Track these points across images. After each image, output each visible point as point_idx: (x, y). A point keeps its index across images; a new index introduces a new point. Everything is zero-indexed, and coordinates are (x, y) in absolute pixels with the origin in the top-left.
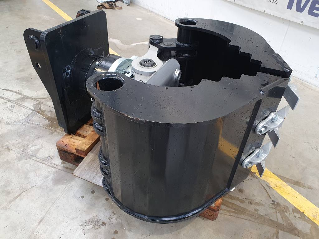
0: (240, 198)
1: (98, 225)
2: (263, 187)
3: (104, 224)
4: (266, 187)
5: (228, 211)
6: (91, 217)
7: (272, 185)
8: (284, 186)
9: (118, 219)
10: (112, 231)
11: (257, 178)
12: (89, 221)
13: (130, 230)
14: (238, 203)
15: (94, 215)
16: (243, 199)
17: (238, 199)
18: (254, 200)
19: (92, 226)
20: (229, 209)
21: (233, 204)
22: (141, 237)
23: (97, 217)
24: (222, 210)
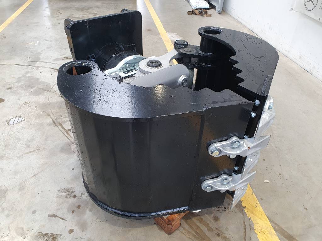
0: (211, 225)
1: (70, 195)
2: (243, 225)
3: (75, 196)
4: (248, 226)
5: (189, 232)
6: (70, 186)
7: (256, 227)
8: (271, 234)
9: (87, 197)
10: (77, 205)
11: (243, 214)
12: (66, 190)
13: (90, 210)
14: (204, 229)
15: (73, 186)
16: (213, 228)
17: (207, 225)
18: (224, 233)
19: (65, 194)
20: (191, 230)
21: (198, 227)
22: (95, 220)
23: (73, 189)
24: (184, 229)
